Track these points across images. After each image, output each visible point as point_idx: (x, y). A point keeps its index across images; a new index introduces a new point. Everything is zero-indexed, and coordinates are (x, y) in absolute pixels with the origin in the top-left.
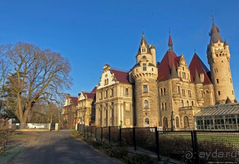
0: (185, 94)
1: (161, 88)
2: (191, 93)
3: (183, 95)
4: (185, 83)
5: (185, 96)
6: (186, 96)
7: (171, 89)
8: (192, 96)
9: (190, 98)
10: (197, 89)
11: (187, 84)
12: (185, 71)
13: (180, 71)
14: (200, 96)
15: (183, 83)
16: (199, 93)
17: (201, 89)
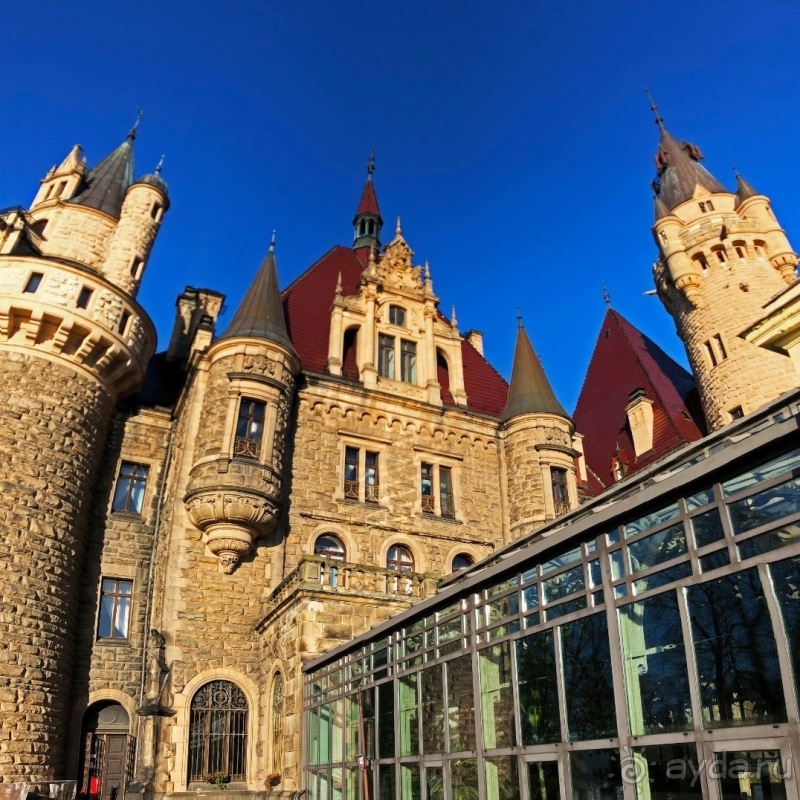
0: (380, 489)
2: (457, 493)
3: (351, 497)
4: (389, 408)
5: (372, 503)
6: (384, 501)
9: (440, 524)
10: (515, 455)
11: (418, 414)
12: (416, 329)
13: (354, 322)
14: (538, 511)
15: (368, 402)
16: (529, 488)
17: (543, 453)
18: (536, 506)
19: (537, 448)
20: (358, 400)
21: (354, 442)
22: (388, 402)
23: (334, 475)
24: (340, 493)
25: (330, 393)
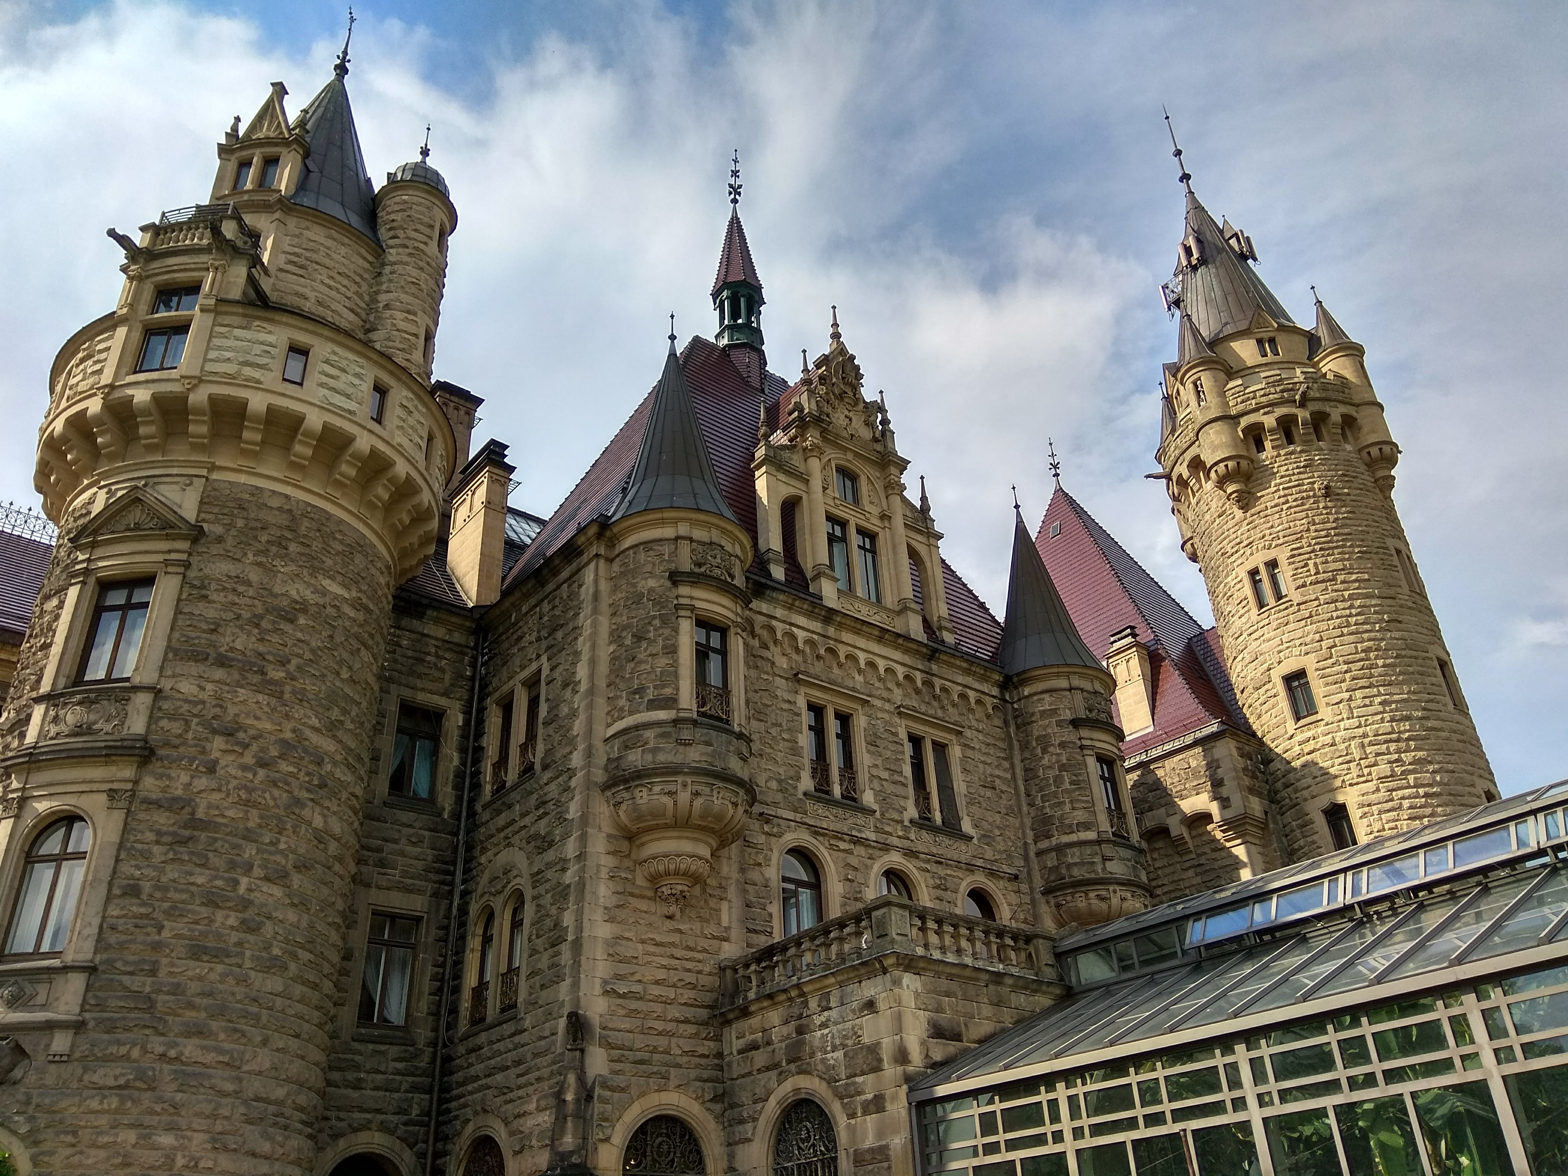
0: (863, 777)
1: (505, 689)
2: (960, 786)
3: (822, 789)
4: (861, 642)
5: (851, 800)
6: (868, 798)
7: (603, 668)
8: (967, 826)
9: (945, 840)
10: (1037, 731)
11: (897, 655)
12: (875, 511)
13: (793, 491)
14: (1085, 826)
15: (831, 631)
16: (1067, 785)
17: (1085, 733)
18: (1080, 816)
19: (1076, 723)
20: (816, 626)
21: (819, 697)
22: (858, 632)
23: (795, 751)
24: (807, 783)
25: (779, 612)
